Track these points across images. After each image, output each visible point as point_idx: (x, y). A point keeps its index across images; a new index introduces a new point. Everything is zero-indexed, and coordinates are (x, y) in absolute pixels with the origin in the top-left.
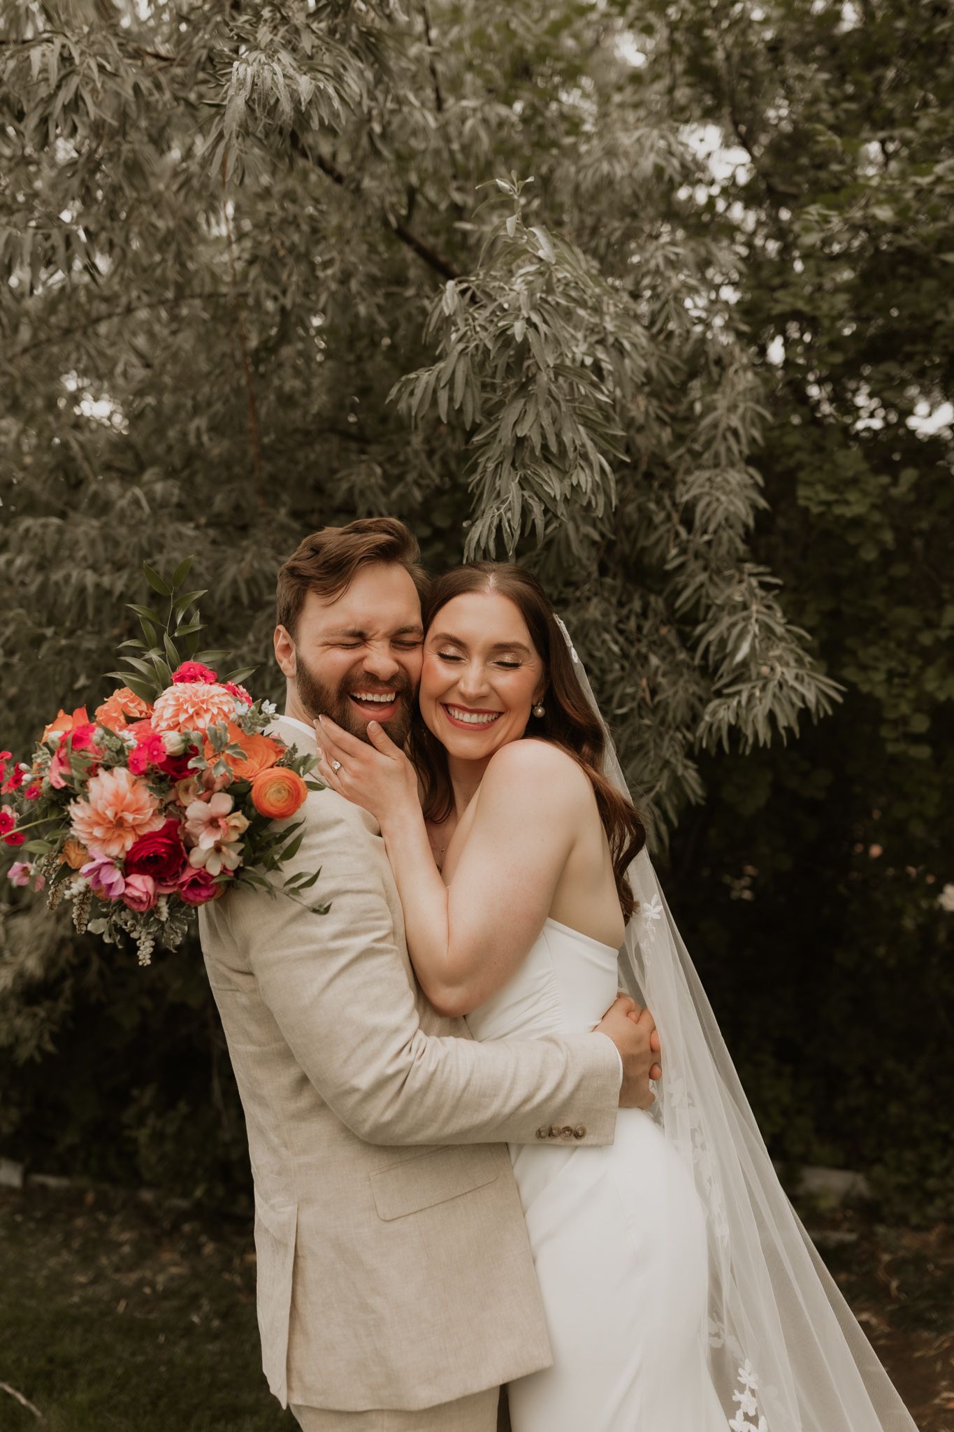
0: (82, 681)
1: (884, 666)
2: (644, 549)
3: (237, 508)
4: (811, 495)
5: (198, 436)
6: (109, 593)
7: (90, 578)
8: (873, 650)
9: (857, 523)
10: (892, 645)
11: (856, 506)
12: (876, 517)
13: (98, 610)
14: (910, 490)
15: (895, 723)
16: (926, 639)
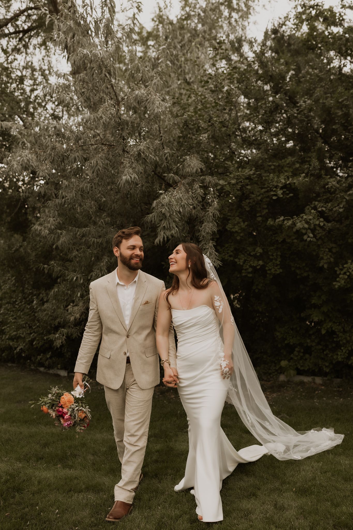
0: (93, 259)
1: (243, 259)
2: (198, 236)
3: (122, 223)
4: (229, 227)
5: (114, 207)
6: (98, 243)
7: (95, 240)
8: (242, 256)
9: (236, 232)
10: (246, 254)
11: (237, 229)
12: (240, 231)
13: (97, 246)
14: (246, 226)
15: (246, 270)
16: (252, 254)
